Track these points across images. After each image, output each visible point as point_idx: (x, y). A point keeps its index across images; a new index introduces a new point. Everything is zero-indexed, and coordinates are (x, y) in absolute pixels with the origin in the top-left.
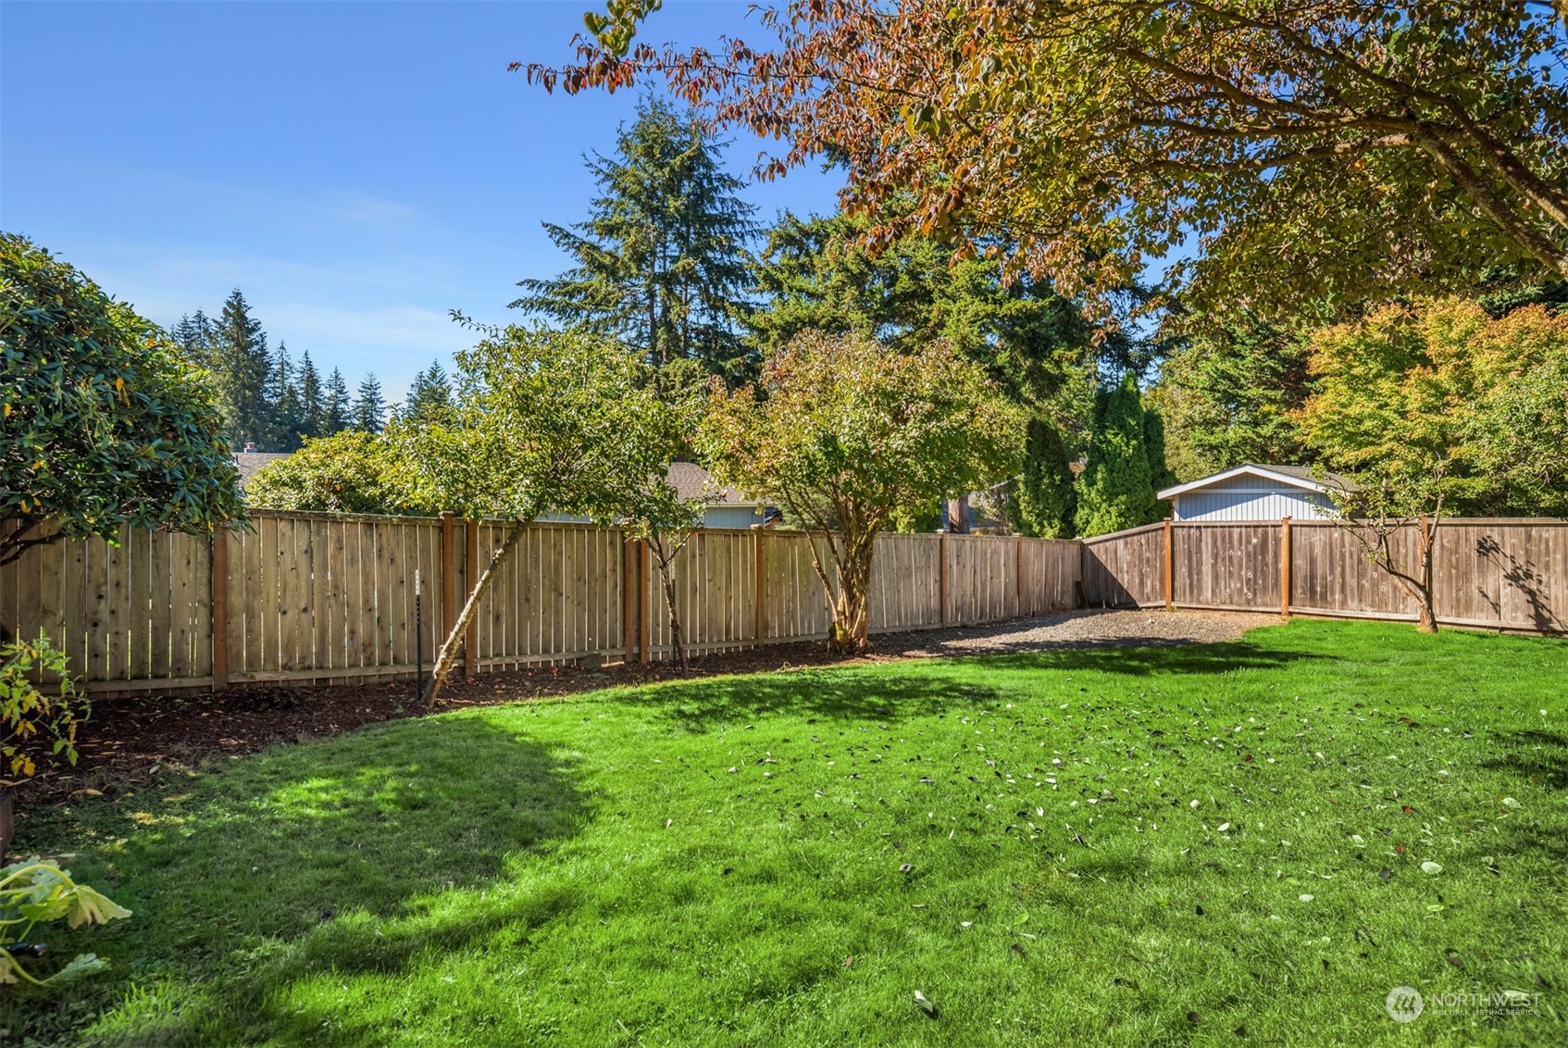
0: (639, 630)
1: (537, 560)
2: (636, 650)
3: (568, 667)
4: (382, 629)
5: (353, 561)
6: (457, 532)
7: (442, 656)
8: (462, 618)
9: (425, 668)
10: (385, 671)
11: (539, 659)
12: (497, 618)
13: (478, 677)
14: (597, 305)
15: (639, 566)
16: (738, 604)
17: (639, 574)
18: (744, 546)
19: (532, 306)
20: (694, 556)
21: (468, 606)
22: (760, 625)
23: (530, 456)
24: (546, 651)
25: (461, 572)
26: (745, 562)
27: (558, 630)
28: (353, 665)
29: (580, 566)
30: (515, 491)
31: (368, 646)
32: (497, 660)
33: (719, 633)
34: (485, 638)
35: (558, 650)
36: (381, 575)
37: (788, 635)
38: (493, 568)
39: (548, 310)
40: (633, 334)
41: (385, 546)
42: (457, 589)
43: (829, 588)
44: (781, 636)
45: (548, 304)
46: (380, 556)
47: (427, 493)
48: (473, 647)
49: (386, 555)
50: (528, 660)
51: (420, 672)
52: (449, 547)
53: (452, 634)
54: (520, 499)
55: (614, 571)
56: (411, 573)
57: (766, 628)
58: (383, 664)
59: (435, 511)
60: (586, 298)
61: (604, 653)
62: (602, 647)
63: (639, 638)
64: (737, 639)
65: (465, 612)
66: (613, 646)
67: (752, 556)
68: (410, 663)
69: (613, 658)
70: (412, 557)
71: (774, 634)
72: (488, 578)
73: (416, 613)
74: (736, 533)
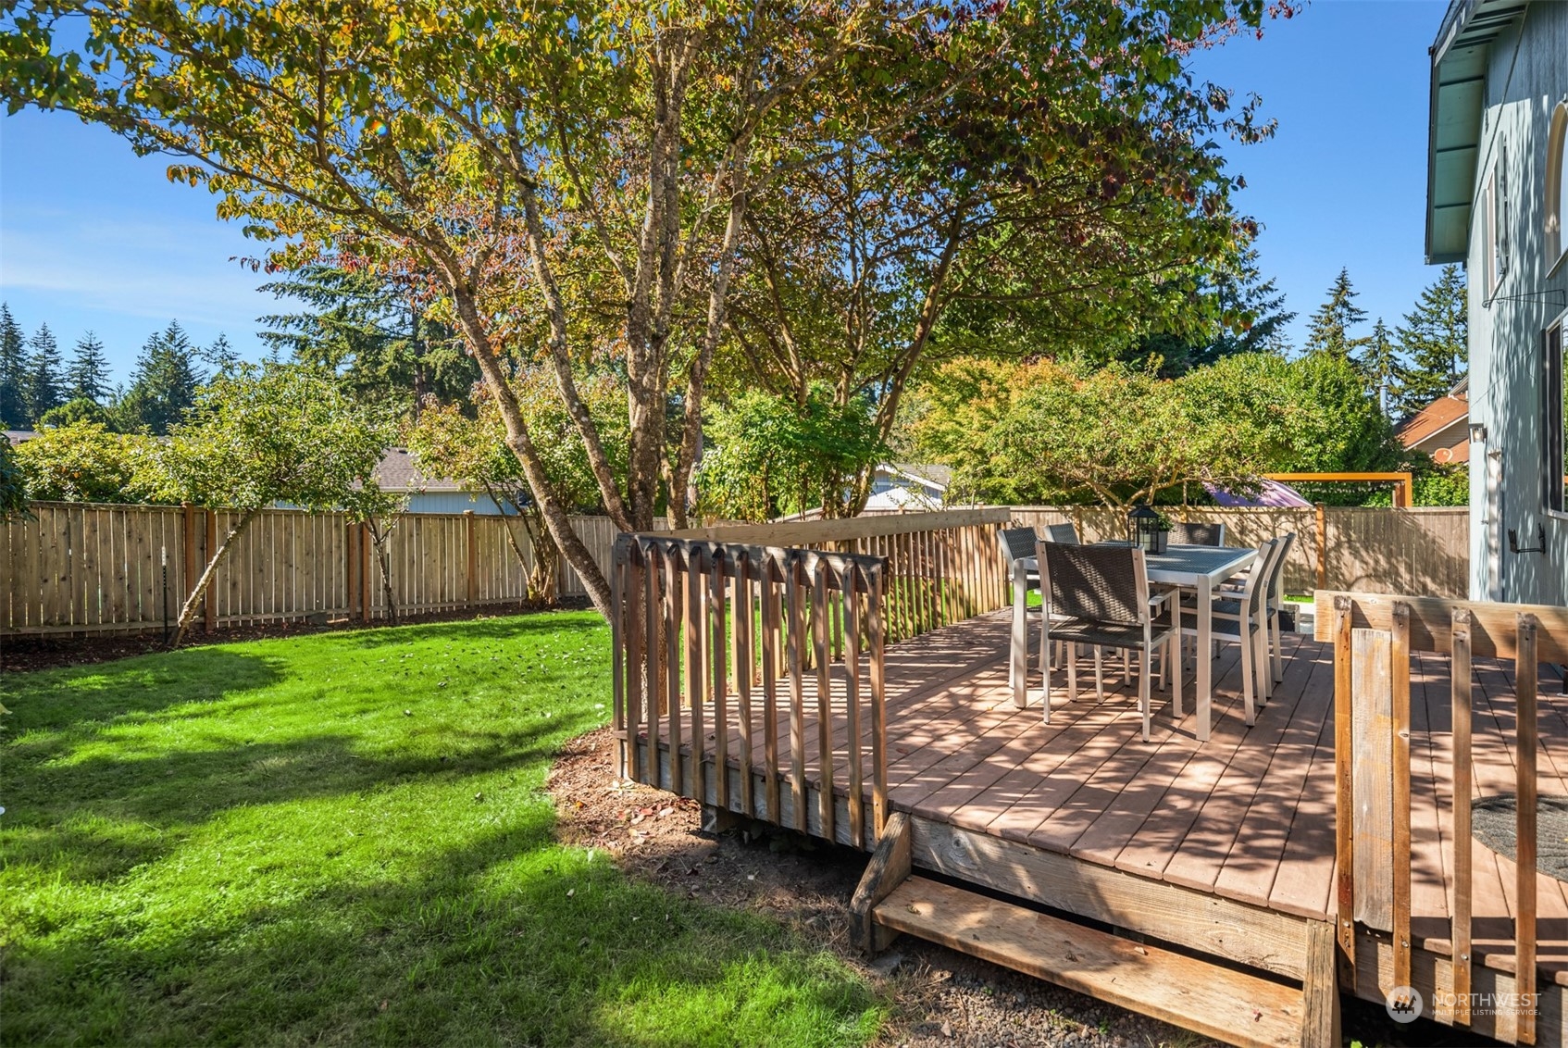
0: (362, 594)
1: (269, 539)
2: (359, 610)
3: (297, 623)
4: (131, 593)
5: (105, 541)
6: (198, 518)
7: (185, 609)
8: (202, 581)
9: (170, 624)
10: (134, 626)
11: (272, 617)
12: (234, 585)
13: (219, 631)
14: (355, 292)
15: (362, 543)
16: (452, 571)
17: (362, 550)
18: (457, 527)
19: (284, 290)
20: (411, 536)
21: (207, 573)
22: (472, 588)
23: (258, 463)
24: (278, 610)
25: (202, 549)
26: (458, 539)
27: (289, 594)
28: (106, 622)
29: (309, 544)
30: (243, 490)
31: (119, 606)
32: (234, 618)
33: (435, 596)
34: (223, 601)
35: (289, 609)
36: (130, 551)
37: (498, 597)
38: (228, 545)
39: (301, 295)
40: (397, 319)
41: (134, 528)
42: (198, 560)
43: (522, 558)
44: (491, 598)
45: (302, 290)
46: (129, 536)
47: (174, 491)
48: (213, 608)
49: (135, 535)
50: (262, 618)
51: (166, 627)
52: (190, 529)
53: (194, 594)
54: (248, 494)
55: (339, 547)
56: (158, 551)
57: (477, 592)
58: (132, 620)
59: (178, 502)
60: (343, 284)
61: (329, 612)
62: (329, 607)
63: (362, 601)
64: (451, 601)
65: (204, 577)
66: (339, 607)
67: (464, 535)
68: (157, 620)
69: (338, 616)
70: (157, 537)
71: (485, 596)
72: (223, 552)
73: (162, 582)
74: (450, 517)
